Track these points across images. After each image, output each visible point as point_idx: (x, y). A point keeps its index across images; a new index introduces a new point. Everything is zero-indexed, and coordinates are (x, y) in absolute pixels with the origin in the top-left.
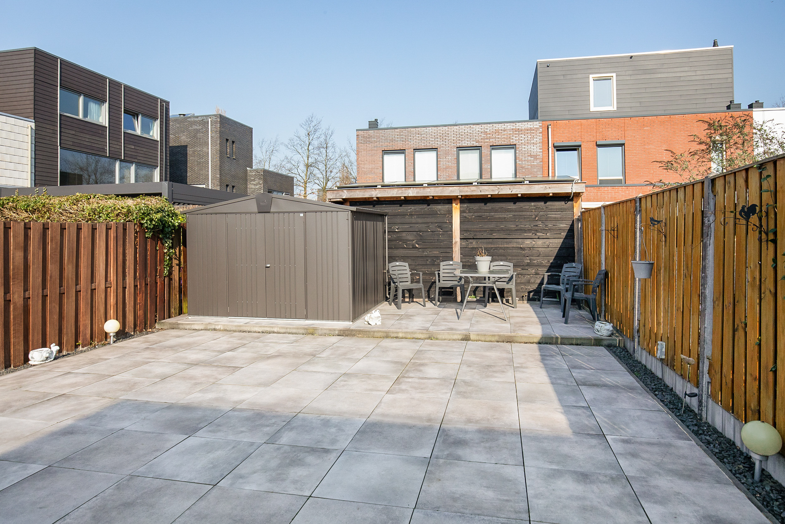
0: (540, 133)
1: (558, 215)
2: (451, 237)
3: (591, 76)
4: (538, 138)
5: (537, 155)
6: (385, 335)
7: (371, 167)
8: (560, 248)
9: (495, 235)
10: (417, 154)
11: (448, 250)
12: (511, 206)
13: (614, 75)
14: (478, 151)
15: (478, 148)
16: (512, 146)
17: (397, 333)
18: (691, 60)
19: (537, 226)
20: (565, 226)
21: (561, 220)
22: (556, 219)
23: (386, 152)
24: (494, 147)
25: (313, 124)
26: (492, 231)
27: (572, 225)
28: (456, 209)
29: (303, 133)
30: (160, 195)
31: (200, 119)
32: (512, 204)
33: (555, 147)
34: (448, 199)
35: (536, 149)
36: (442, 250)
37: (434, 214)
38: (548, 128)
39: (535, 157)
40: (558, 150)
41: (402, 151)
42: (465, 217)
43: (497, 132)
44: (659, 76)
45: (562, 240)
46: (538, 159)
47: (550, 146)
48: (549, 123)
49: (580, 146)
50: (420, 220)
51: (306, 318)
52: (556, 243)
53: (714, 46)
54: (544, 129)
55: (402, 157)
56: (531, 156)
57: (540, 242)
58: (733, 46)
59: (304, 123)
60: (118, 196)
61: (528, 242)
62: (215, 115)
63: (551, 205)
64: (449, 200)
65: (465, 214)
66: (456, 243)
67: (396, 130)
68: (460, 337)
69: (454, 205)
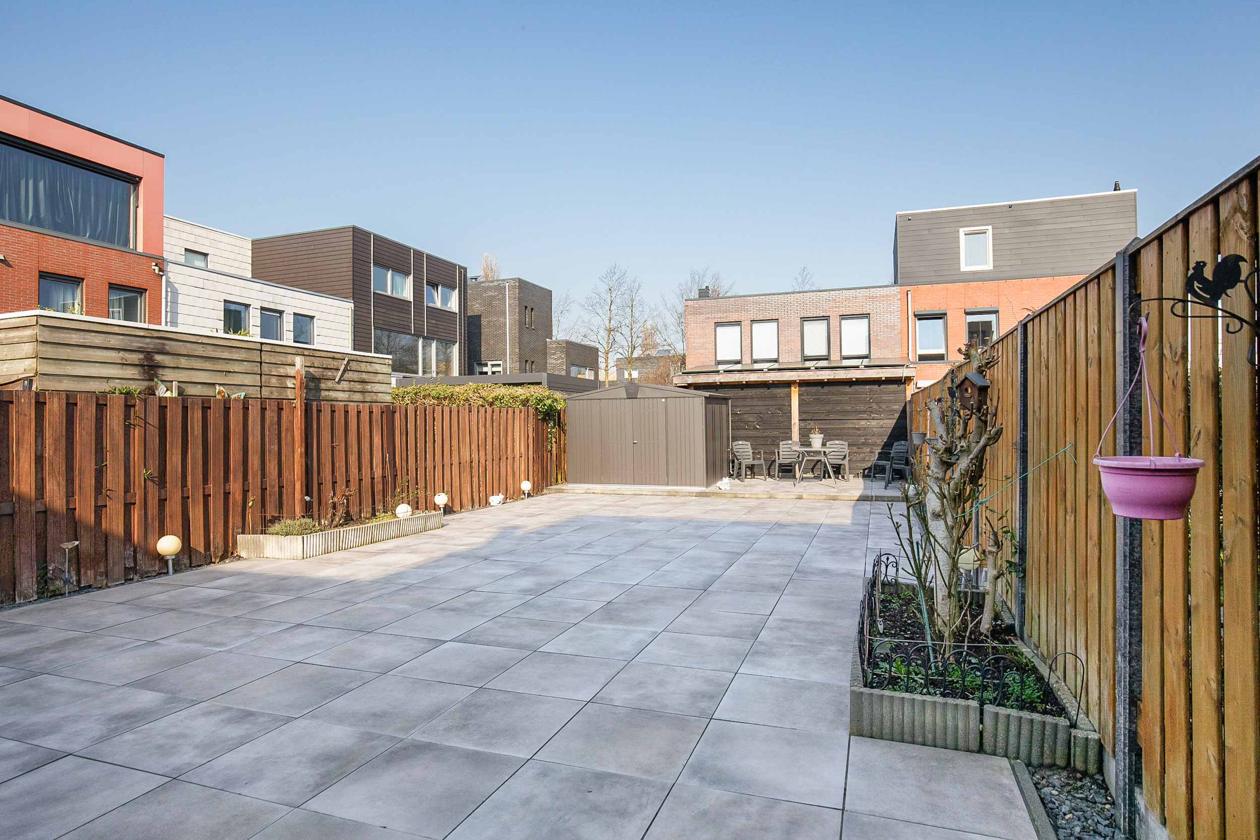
0: (898, 300)
1: (891, 397)
2: (790, 418)
3: (962, 231)
4: (896, 306)
5: (894, 326)
6: (734, 496)
7: (702, 341)
8: (894, 428)
9: (832, 416)
10: (755, 326)
11: (787, 431)
12: (847, 389)
13: (990, 228)
14: (826, 321)
15: (826, 318)
16: (866, 316)
17: (744, 494)
18: (1085, 207)
19: (871, 407)
20: (898, 407)
21: (895, 402)
22: (890, 402)
23: (718, 324)
24: (843, 317)
25: (616, 277)
26: (829, 412)
27: (905, 407)
28: (795, 392)
29: (603, 288)
30: (540, 383)
31: (496, 283)
32: (847, 387)
33: (915, 316)
34: (787, 383)
35: (895, 319)
36: (781, 431)
37: (774, 397)
38: (907, 294)
39: (892, 328)
40: (919, 319)
41: (738, 323)
42: (804, 400)
43: (847, 299)
44: (1045, 227)
45: (895, 420)
46: (896, 329)
47: (910, 314)
48: (908, 288)
49: (946, 314)
50: (760, 403)
51: (668, 484)
52: (890, 423)
53: (1115, 190)
54: (902, 295)
55: (737, 329)
56: (887, 327)
57: (874, 423)
58: (1136, 190)
59: (605, 276)
60: (504, 384)
61: (863, 423)
62: (513, 279)
63: (885, 388)
64: (788, 384)
65: (803, 397)
66: (794, 424)
67: (730, 299)
68: (795, 497)
69: (793, 388)
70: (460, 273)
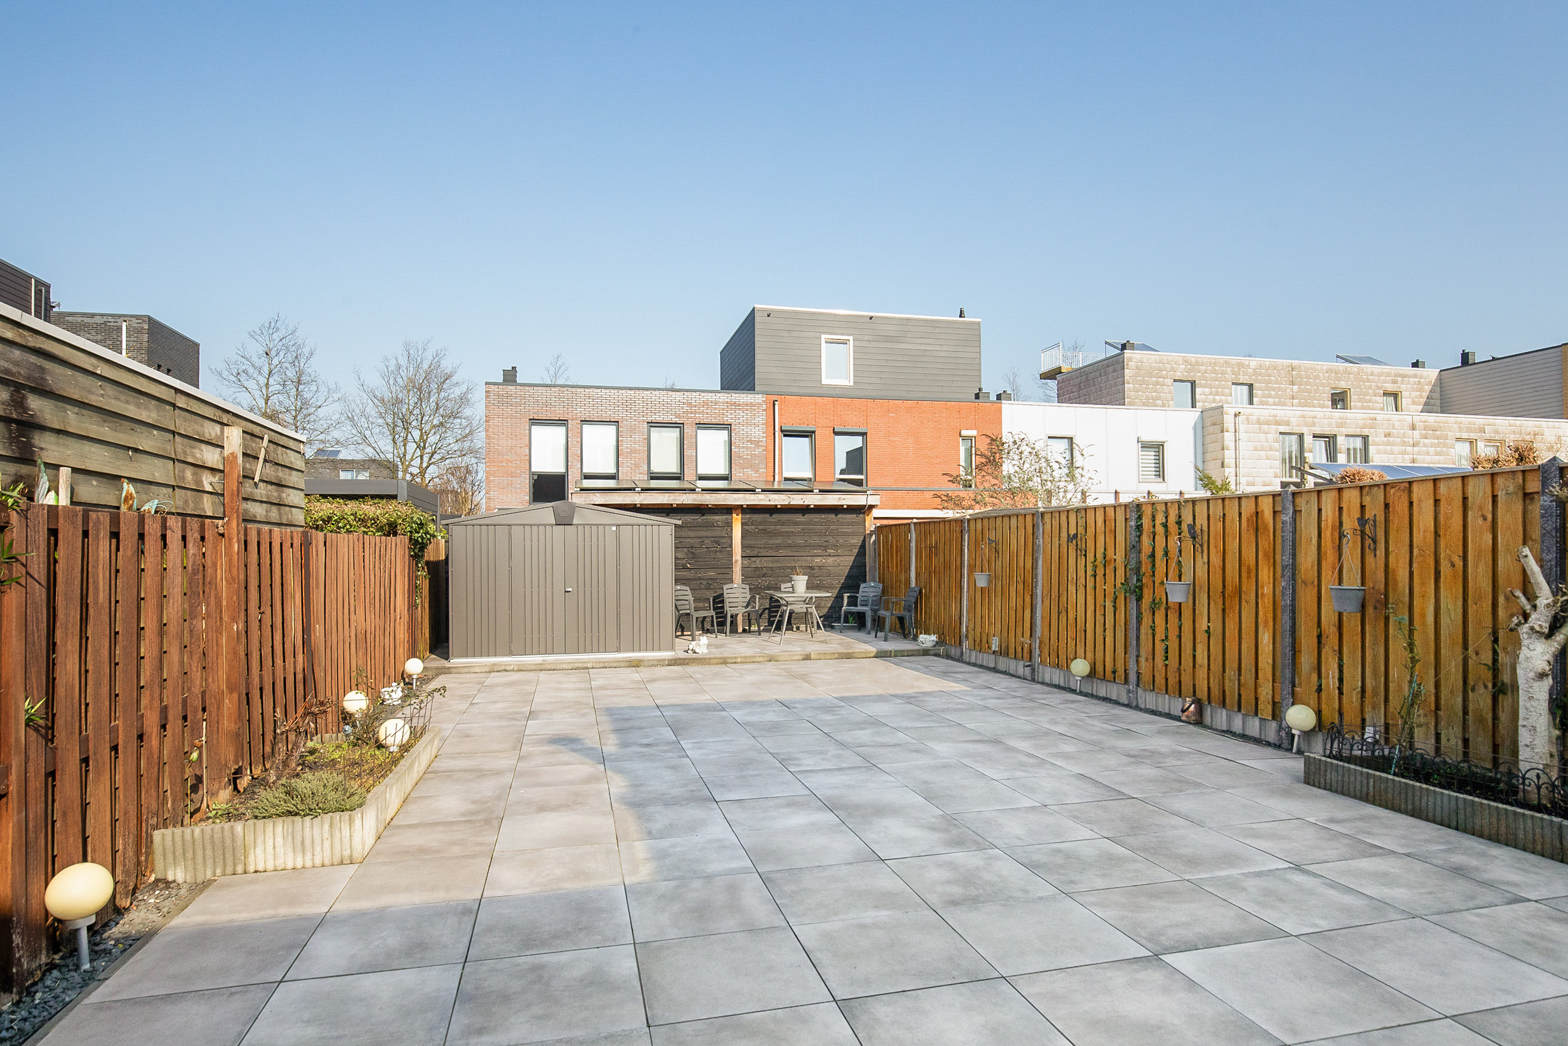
0: (763, 410)
1: (849, 529)
2: (730, 554)
3: (823, 337)
4: (761, 418)
5: (759, 441)
6: (722, 661)
8: (852, 566)
9: (782, 552)
10: (586, 428)
11: (726, 571)
12: (799, 518)
13: (851, 338)
14: (678, 429)
15: (680, 426)
16: (727, 427)
17: (736, 658)
18: (937, 330)
19: (827, 541)
20: (858, 541)
21: (854, 534)
22: (847, 534)
23: (535, 422)
24: (702, 426)
25: (281, 334)
26: (778, 547)
27: (864, 541)
28: (737, 521)
30: (395, 497)
31: (98, 320)
32: (800, 516)
33: (782, 431)
34: (726, 509)
35: (758, 432)
36: (719, 571)
37: (711, 525)
38: (774, 405)
39: (757, 443)
40: (785, 436)
41: (562, 422)
42: (747, 530)
43: (705, 403)
44: (903, 346)
45: (853, 558)
46: (761, 446)
47: (777, 429)
48: (775, 398)
49: (814, 432)
50: (692, 534)
52: (849, 560)
53: (961, 316)
54: (768, 406)
55: (561, 431)
56: (751, 441)
57: (830, 560)
58: (980, 320)
59: (258, 332)
60: (324, 496)
61: (818, 560)
62: (137, 317)
63: (842, 518)
64: (728, 510)
65: (746, 527)
66: (736, 561)
67: (553, 389)
68: (801, 658)
69: (734, 515)
70: (38, 293)
